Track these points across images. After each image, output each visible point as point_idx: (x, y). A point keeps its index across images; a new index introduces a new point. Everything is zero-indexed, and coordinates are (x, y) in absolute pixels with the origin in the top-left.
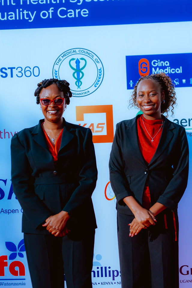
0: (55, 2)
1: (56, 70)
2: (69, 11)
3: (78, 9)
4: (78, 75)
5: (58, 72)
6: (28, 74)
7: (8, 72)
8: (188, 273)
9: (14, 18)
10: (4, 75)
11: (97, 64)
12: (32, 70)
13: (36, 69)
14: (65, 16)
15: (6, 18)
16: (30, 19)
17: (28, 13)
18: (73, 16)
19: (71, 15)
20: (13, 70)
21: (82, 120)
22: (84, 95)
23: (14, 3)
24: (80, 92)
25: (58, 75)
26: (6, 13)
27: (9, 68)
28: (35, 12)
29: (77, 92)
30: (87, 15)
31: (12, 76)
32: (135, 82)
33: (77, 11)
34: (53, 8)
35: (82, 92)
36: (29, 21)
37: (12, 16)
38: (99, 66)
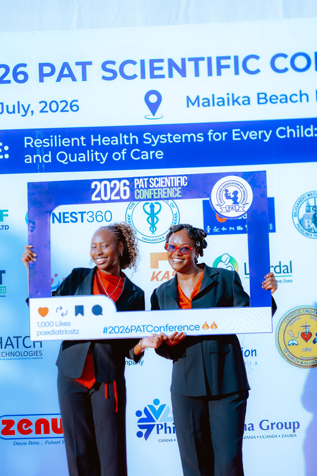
0: (128, 143)
1: (129, 215)
2: (142, 152)
3: (152, 151)
4: (153, 220)
5: (131, 217)
6: (99, 218)
7: (79, 216)
8: (268, 428)
9: (84, 160)
10: (74, 220)
11: (172, 208)
12: (103, 215)
13: (108, 213)
14: (139, 158)
15: (75, 160)
16: (102, 161)
17: (100, 154)
18: (147, 158)
19: (145, 157)
20: (84, 214)
21: (157, 267)
22: (159, 241)
23: (84, 144)
24: (155, 238)
25: (131, 219)
26: (76, 155)
27: (79, 213)
28: (107, 153)
29: (151, 238)
30: (162, 157)
31: (82, 221)
32: (212, 228)
33: (151, 153)
34: (126, 150)
35: (157, 238)
36: (101, 163)
37: (82, 158)
38: (175, 210)
